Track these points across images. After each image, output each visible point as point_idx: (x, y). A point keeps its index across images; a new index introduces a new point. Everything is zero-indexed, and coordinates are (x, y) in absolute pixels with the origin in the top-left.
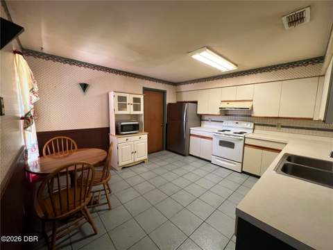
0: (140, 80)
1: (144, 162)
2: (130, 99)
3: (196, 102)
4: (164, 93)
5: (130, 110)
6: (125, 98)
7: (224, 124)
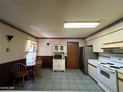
0: (66, 39)
1: (63, 71)
2: (59, 47)
3: (92, 46)
4: (78, 43)
5: (59, 50)
6: (58, 46)
7: (110, 59)
